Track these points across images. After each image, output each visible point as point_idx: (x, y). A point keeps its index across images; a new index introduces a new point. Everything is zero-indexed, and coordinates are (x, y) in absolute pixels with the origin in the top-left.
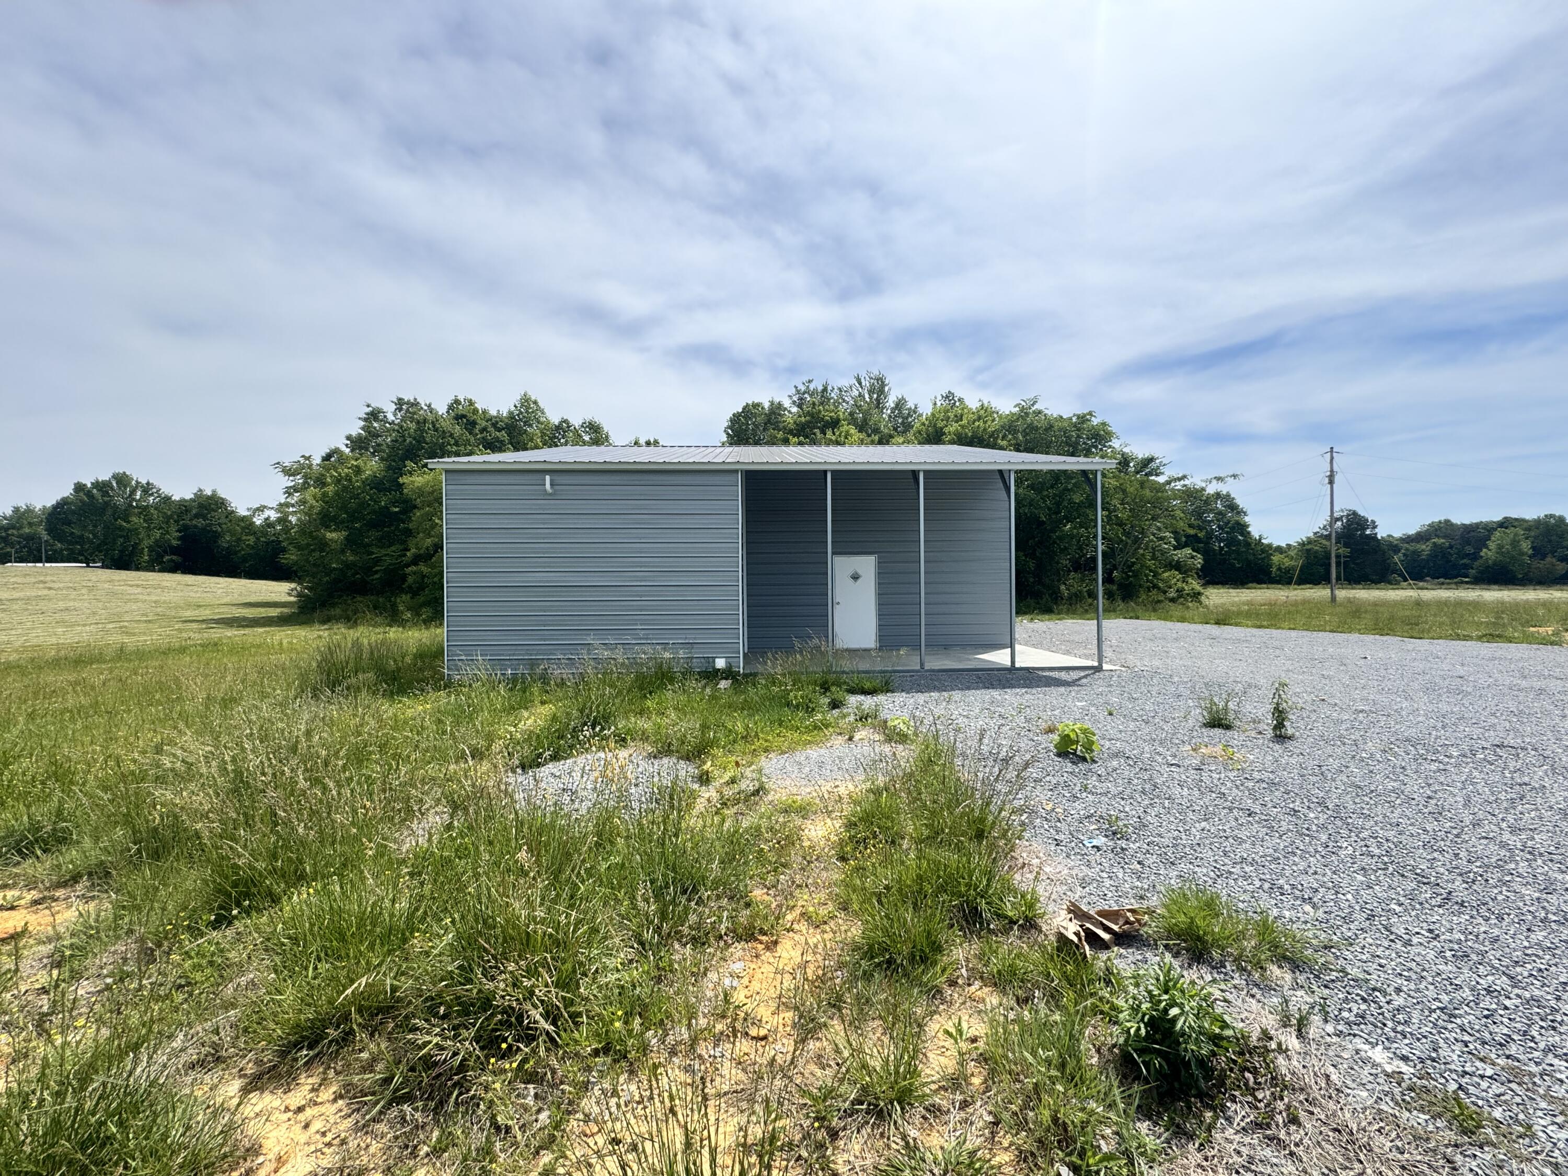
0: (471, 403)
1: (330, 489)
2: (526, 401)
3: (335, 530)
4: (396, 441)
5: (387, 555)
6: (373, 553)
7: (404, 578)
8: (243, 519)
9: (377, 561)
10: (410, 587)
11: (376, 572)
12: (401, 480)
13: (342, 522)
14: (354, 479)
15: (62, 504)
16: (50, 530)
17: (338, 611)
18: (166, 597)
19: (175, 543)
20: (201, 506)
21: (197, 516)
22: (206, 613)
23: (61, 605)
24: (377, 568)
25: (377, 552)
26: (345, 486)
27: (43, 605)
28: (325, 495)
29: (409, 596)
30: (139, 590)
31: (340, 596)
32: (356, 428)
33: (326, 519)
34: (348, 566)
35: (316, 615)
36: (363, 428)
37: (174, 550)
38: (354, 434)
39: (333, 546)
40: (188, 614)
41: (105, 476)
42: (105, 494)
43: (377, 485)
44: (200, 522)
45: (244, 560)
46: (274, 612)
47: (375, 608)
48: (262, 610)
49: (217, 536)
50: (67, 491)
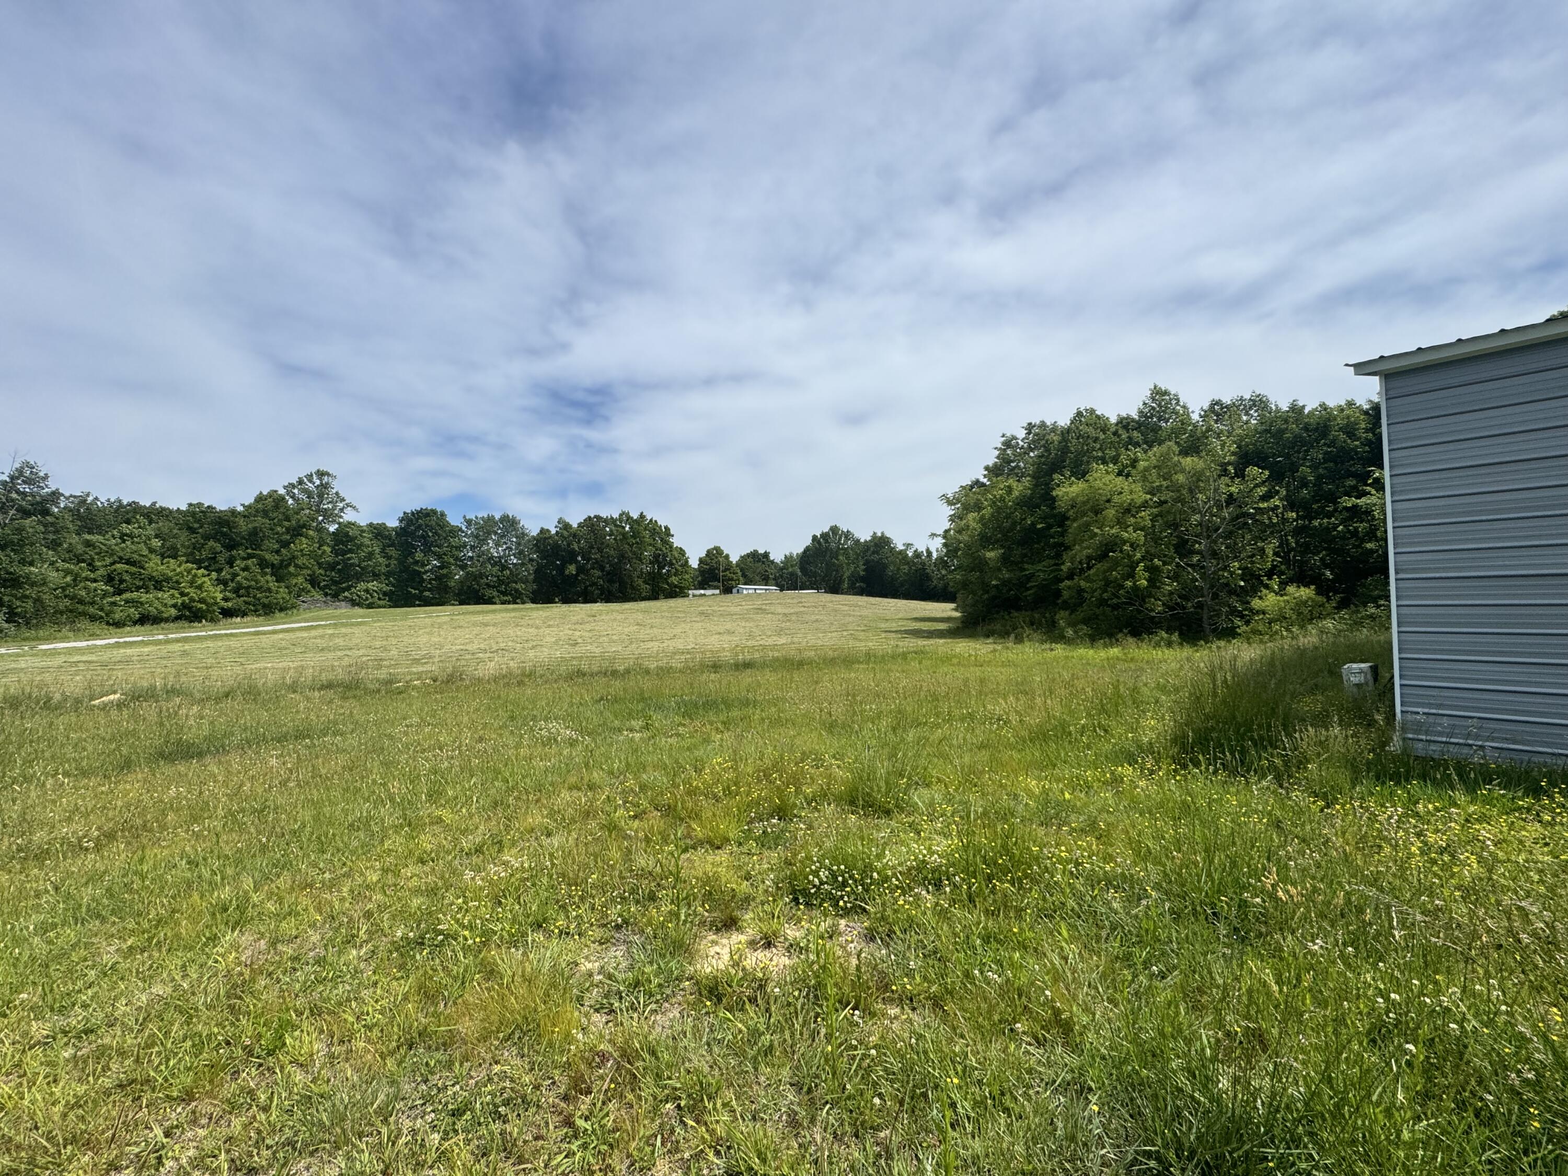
0: (1092, 411)
1: (987, 512)
2: (1158, 393)
3: (992, 549)
4: (1042, 456)
5: (1040, 571)
6: (1025, 570)
7: (1058, 594)
8: (901, 552)
9: (1030, 578)
10: (1065, 602)
11: (1028, 589)
12: (1054, 493)
13: (997, 541)
14: (1007, 498)
15: (807, 549)
16: (802, 569)
17: (998, 627)
18: (865, 612)
19: (862, 573)
20: (876, 545)
21: (874, 553)
22: (894, 626)
23: (813, 618)
24: (1030, 584)
25: (1030, 569)
26: (999, 507)
27: (806, 617)
28: (982, 518)
29: (1067, 613)
30: (847, 608)
31: (998, 612)
32: (991, 459)
33: (985, 541)
34: (1005, 583)
35: (979, 629)
36: (998, 457)
37: (862, 579)
38: (991, 464)
39: (992, 564)
40: (883, 625)
41: (826, 530)
42: (826, 542)
43: (1026, 503)
44: (876, 557)
45: (902, 585)
46: (942, 626)
47: (1032, 624)
48: (930, 624)
49: (885, 567)
50: (808, 542)
